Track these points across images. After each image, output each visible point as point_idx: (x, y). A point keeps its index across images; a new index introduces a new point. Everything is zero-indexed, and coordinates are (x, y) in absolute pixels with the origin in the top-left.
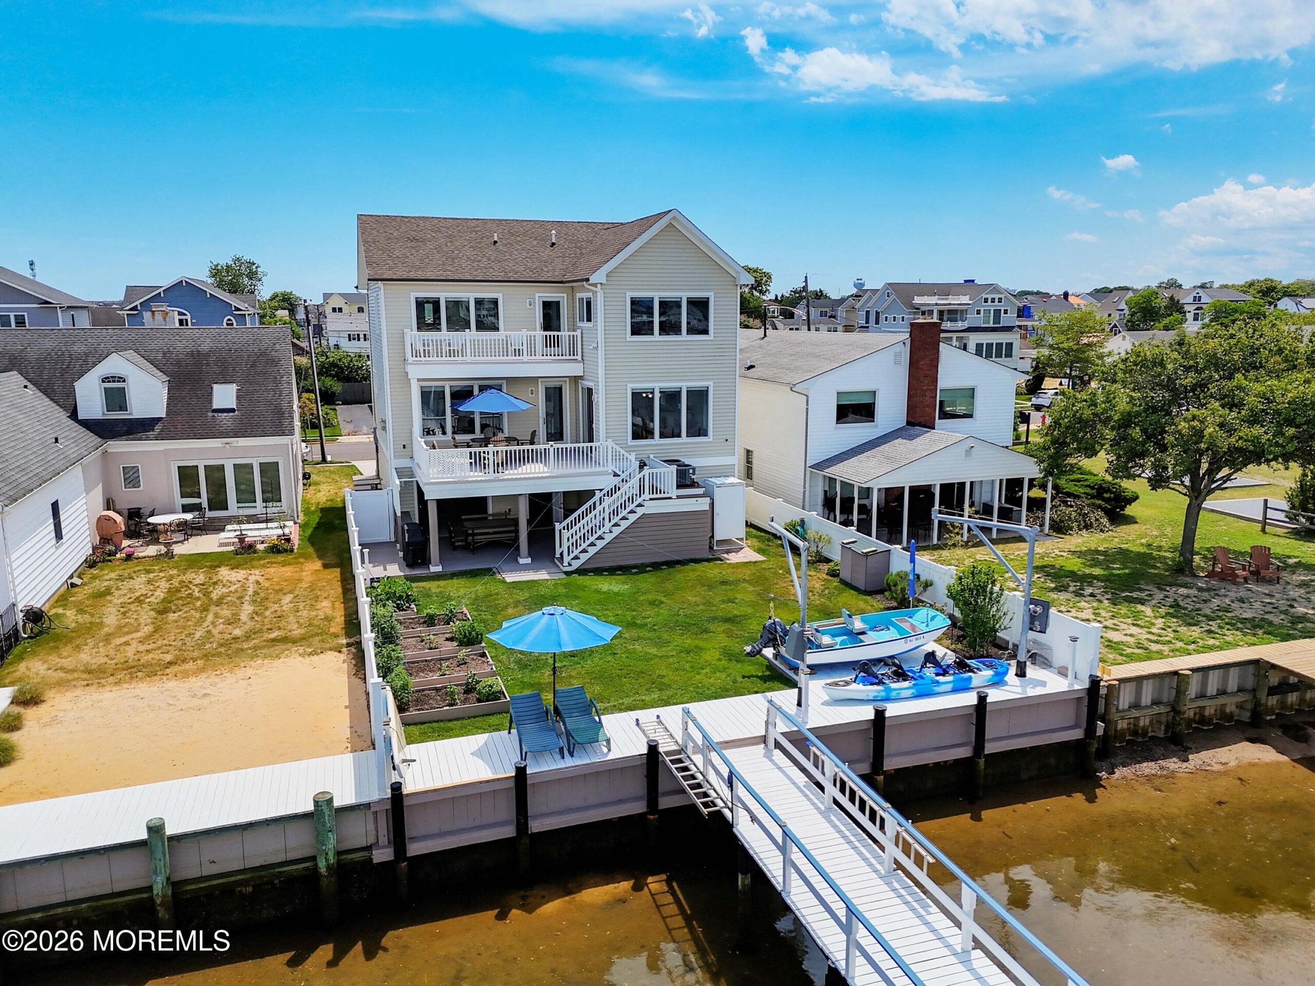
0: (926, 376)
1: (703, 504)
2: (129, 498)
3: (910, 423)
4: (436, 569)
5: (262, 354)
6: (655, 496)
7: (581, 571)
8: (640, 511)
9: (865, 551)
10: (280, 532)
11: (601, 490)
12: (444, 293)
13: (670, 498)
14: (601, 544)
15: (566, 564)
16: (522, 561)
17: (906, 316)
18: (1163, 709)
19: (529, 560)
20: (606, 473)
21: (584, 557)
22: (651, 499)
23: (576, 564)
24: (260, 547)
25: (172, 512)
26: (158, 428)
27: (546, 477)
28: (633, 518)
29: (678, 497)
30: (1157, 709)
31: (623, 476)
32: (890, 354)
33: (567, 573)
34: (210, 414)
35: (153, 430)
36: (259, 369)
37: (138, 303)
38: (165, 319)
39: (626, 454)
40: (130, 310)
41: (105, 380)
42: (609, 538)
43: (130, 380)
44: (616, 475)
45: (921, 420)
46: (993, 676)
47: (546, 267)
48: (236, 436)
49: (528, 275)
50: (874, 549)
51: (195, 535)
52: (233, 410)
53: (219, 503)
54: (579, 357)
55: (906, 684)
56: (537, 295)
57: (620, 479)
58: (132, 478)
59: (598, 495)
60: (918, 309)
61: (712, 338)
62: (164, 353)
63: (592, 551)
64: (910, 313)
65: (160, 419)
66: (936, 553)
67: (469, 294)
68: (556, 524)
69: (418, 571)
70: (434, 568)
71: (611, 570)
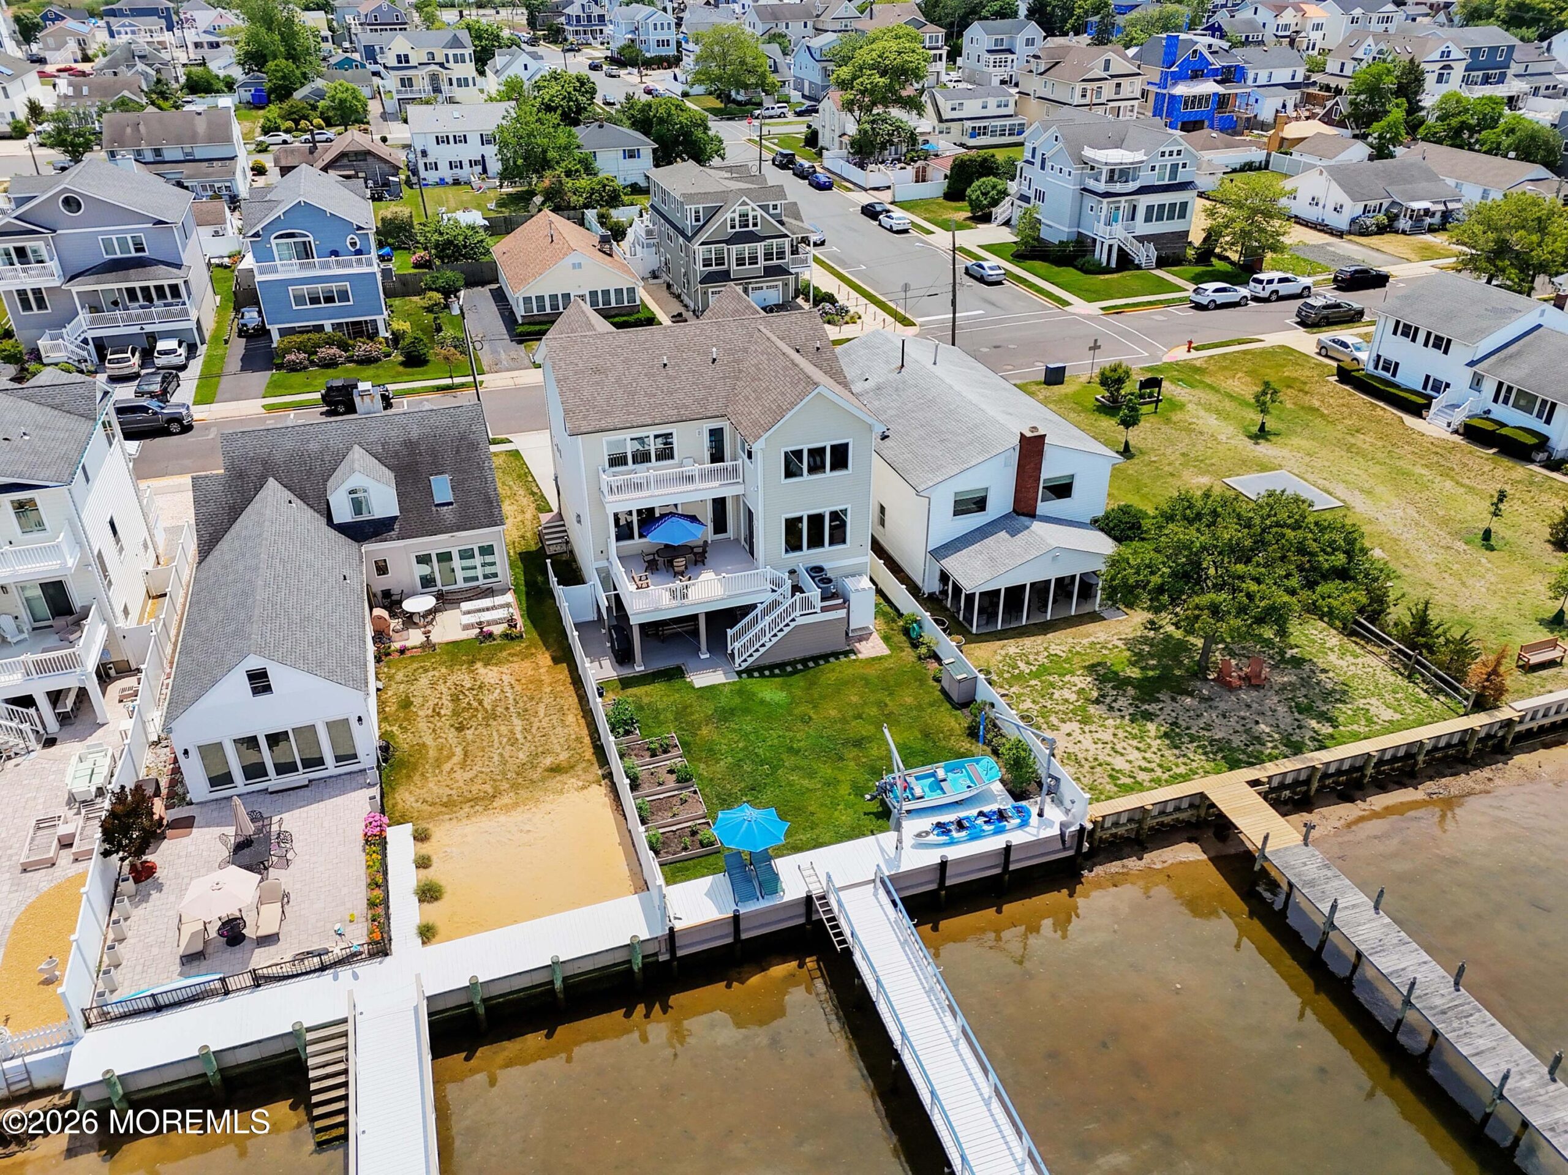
0: (1030, 477)
1: (841, 614)
2: (382, 584)
3: (1016, 512)
4: (639, 668)
5: (463, 437)
6: (804, 612)
7: (749, 672)
8: (793, 625)
9: (959, 677)
11: (761, 604)
12: (630, 435)
13: (816, 612)
14: (762, 650)
15: (737, 665)
16: (702, 656)
17: (1073, 172)
18: (1133, 826)
19: (708, 656)
20: (766, 591)
21: (750, 660)
22: (801, 615)
23: (744, 665)
24: (497, 632)
26: (395, 527)
27: (720, 600)
28: (787, 630)
29: (822, 610)
30: (1129, 827)
31: (779, 591)
32: (1001, 460)
33: (739, 673)
34: (434, 509)
35: (391, 529)
36: (463, 454)
37: (259, 227)
39: (781, 575)
40: (253, 236)
41: (350, 492)
42: (768, 645)
43: (371, 491)
44: (773, 591)
45: (1025, 510)
47: (711, 394)
48: (458, 530)
50: (965, 676)
52: (451, 504)
54: (741, 480)
56: (704, 427)
57: (776, 594)
58: (382, 569)
59: (759, 608)
60: (1086, 163)
61: (850, 471)
62: (384, 447)
63: (756, 655)
64: (1077, 169)
65: (396, 518)
67: (649, 433)
68: (728, 630)
69: (627, 672)
70: (638, 669)
71: (770, 669)
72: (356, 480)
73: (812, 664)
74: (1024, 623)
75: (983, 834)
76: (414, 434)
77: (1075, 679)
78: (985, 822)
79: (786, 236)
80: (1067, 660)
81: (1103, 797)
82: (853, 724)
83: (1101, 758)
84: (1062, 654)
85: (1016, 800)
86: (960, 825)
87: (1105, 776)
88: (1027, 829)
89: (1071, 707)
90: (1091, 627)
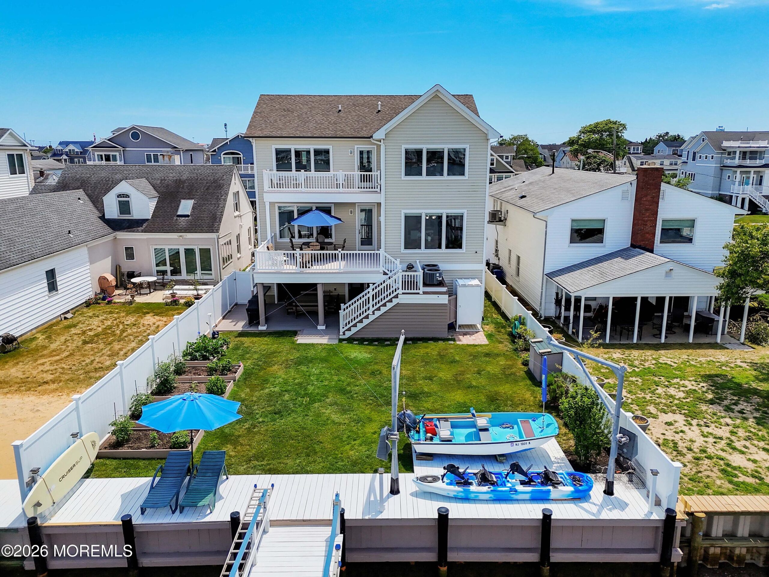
0: (647, 210)
1: (444, 299)
2: (127, 266)
3: (633, 246)
4: (262, 328)
5: (215, 181)
6: (407, 291)
7: (350, 340)
8: (395, 301)
9: (541, 351)
10: (195, 292)
11: (374, 284)
12: (293, 145)
13: (418, 293)
14: (366, 322)
15: (341, 333)
16: (319, 327)
17: (715, 156)
18: (760, 543)
19: (324, 327)
20: (378, 272)
21: (354, 330)
22: (403, 293)
23: (348, 334)
24: (182, 301)
25: (151, 275)
26: (145, 225)
27: (335, 273)
28: (389, 305)
29: (425, 293)
30: (753, 543)
31: (390, 274)
32: (618, 192)
33: (341, 340)
34: (175, 218)
35: (142, 226)
36: (210, 191)
37: (216, 148)
38: (169, 159)
39: (393, 260)
41: (119, 196)
42: (372, 318)
43: (132, 197)
44: (385, 274)
45: (642, 243)
46: (572, 492)
47: (366, 127)
48: (185, 232)
49: (349, 132)
50: (549, 350)
51: (158, 290)
52: (188, 216)
53: (176, 271)
54: (378, 190)
55: (485, 489)
56: (356, 146)
57: (387, 276)
58: (130, 253)
59: (371, 287)
60: (725, 150)
61: (467, 178)
62: (162, 180)
63: (360, 326)
64: (718, 153)
65: (147, 220)
66: (627, 352)
67: (312, 145)
68: (342, 305)
69: (252, 329)
70: (261, 328)
71: (371, 341)
72: (123, 187)
73: (410, 342)
74: (635, 341)
75: (515, 497)
76: (184, 177)
77: (686, 383)
78: (523, 483)
79: (512, 172)
80: (678, 369)
81: (710, 491)
82: (420, 382)
83: (711, 450)
84: (673, 364)
85: (575, 470)
86: (484, 479)
87: (715, 470)
88: (585, 505)
89: (676, 402)
90: (711, 352)
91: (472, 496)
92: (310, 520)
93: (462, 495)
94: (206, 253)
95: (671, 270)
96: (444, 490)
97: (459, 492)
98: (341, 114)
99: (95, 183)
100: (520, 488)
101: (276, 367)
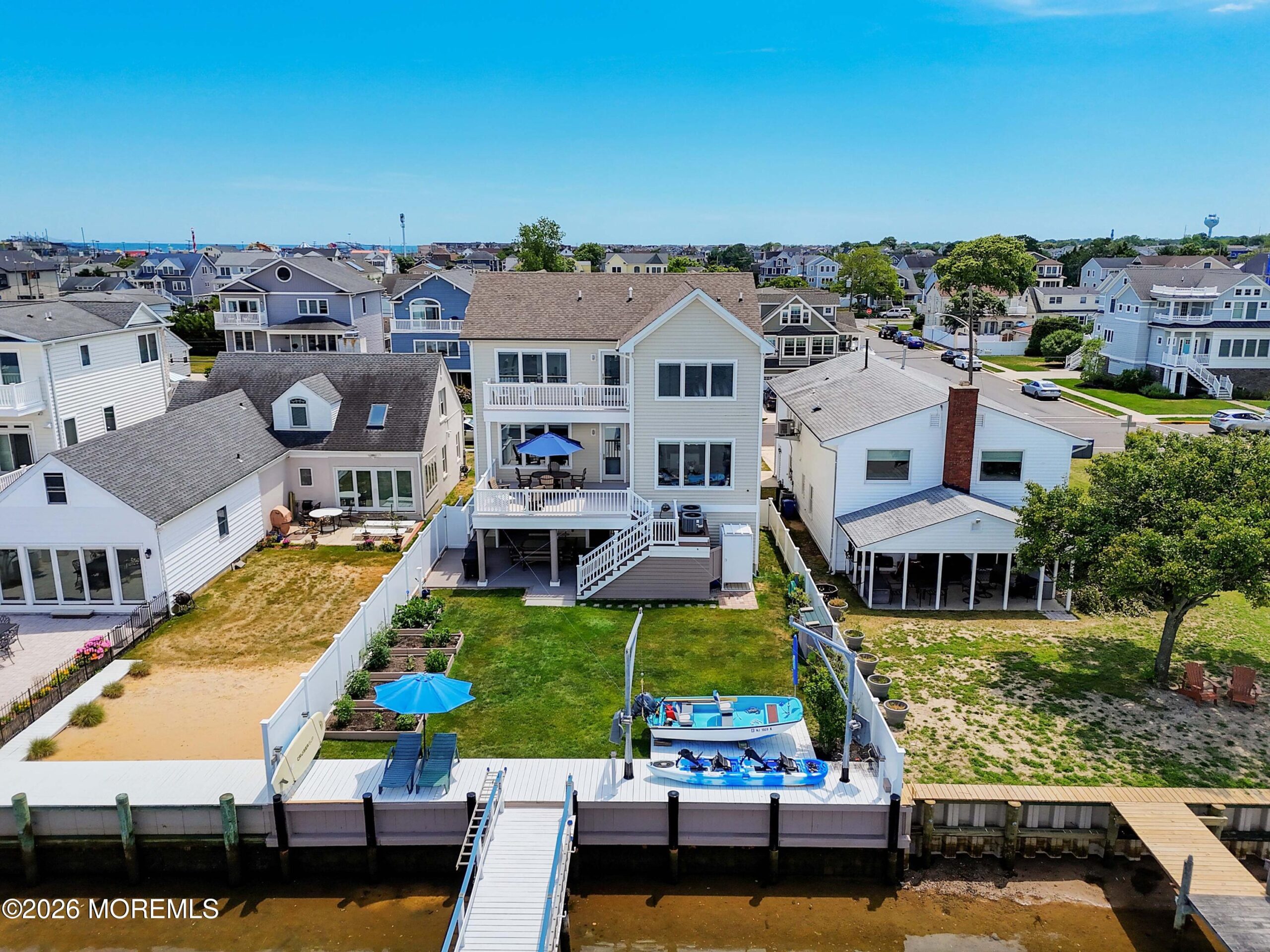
1: (705, 553)
2: (303, 493)
3: (945, 485)
4: (482, 584)
5: (415, 378)
6: (659, 542)
7: (590, 602)
8: (645, 554)
10: (393, 532)
11: (620, 531)
12: (521, 349)
13: (673, 545)
14: (609, 579)
15: (579, 593)
16: (552, 584)
17: (1140, 307)
18: (994, 833)
19: (558, 584)
20: (625, 516)
21: (595, 589)
22: (655, 545)
23: (587, 594)
24: (378, 544)
25: (333, 506)
26: (326, 440)
27: (572, 517)
28: (638, 559)
29: (681, 544)
30: (986, 832)
31: (640, 519)
32: (926, 417)
33: (578, 602)
34: (365, 430)
35: (322, 442)
36: (409, 391)
37: (402, 294)
38: (353, 345)
39: (644, 501)
40: (397, 300)
41: (293, 401)
42: (616, 574)
43: (309, 402)
44: (634, 518)
45: (955, 482)
46: (805, 778)
47: (613, 323)
48: (379, 449)
49: (592, 332)
51: (344, 526)
52: (381, 428)
53: (366, 500)
54: (627, 407)
55: (718, 774)
56: (600, 350)
57: (636, 522)
58: (306, 477)
59: (617, 534)
60: (1155, 299)
61: (735, 400)
62: (344, 376)
63: (602, 584)
64: (1144, 304)
65: (329, 432)
66: (923, 622)
67: (543, 349)
68: (580, 556)
69: (469, 585)
70: (480, 584)
71: (615, 603)
72: (298, 390)
73: (663, 606)
74: (937, 608)
75: (748, 783)
76: (374, 372)
77: (976, 662)
78: (758, 769)
79: (835, 333)
80: (975, 645)
81: (952, 780)
82: (669, 658)
83: (970, 740)
84: (971, 638)
85: (818, 758)
86: (718, 765)
87: (966, 759)
88: (817, 791)
89: (955, 685)
90: (1024, 622)
91: (705, 781)
92: (543, 802)
93: (695, 780)
94: (404, 477)
95: (978, 522)
96: (677, 775)
97: (691, 777)
98: (582, 303)
99: (258, 379)
100: (753, 774)
101: (501, 637)
